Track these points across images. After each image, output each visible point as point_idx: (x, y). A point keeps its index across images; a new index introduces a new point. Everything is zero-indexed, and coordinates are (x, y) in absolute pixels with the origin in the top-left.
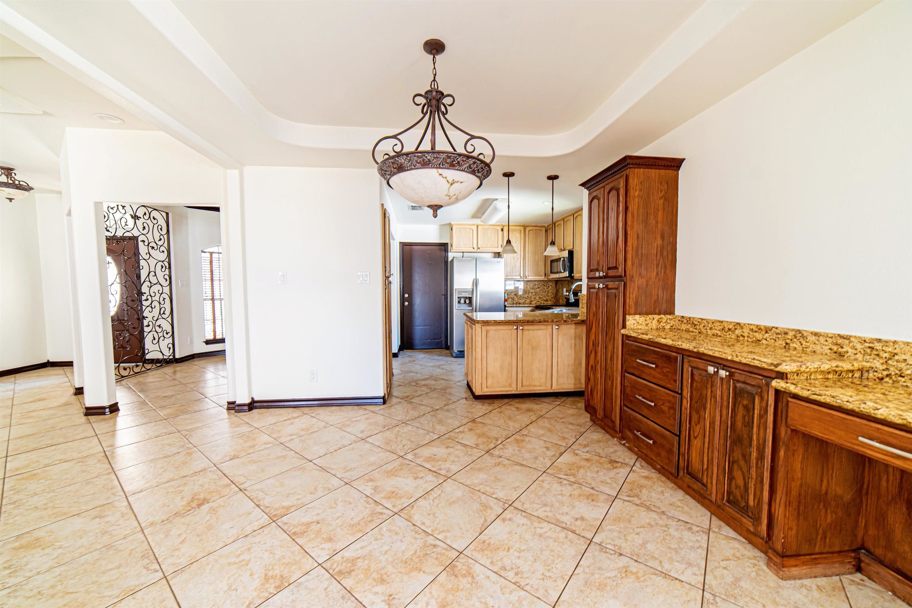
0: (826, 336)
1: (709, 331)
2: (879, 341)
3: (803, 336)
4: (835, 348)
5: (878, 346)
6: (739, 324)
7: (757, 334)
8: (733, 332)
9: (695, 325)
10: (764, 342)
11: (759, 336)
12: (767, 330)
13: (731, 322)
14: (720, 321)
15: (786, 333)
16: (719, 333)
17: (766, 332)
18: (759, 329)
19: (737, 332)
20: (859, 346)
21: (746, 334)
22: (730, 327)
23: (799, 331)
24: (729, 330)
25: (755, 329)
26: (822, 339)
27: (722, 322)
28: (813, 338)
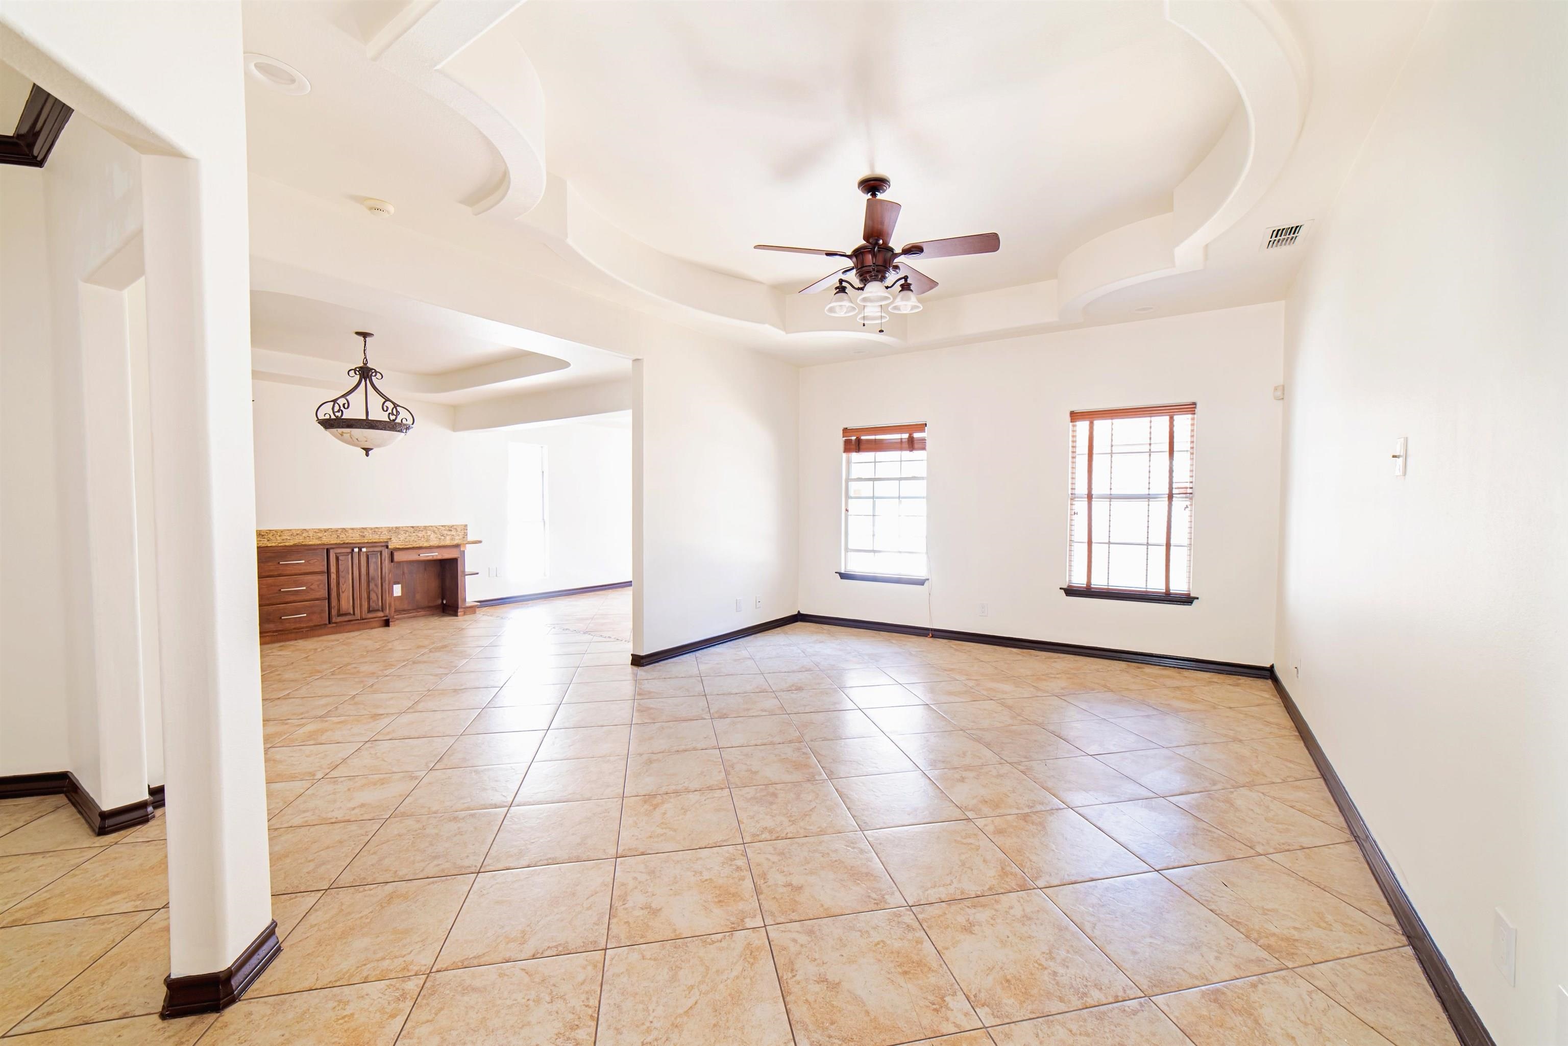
0: (357, 529)
1: (278, 538)
2: (377, 528)
3: (346, 531)
4: (361, 534)
5: (376, 530)
6: (305, 530)
7: (319, 534)
8: (301, 535)
9: (263, 535)
10: (324, 537)
11: (320, 535)
12: (326, 531)
13: (298, 530)
14: (288, 530)
15: (337, 531)
16: (289, 538)
17: (325, 532)
18: (320, 530)
19: (304, 535)
20: (370, 531)
21: (311, 535)
22: (298, 532)
23: (344, 529)
24: (297, 534)
25: (317, 531)
26: (355, 531)
27: (291, 530)
28: (350, 531)
